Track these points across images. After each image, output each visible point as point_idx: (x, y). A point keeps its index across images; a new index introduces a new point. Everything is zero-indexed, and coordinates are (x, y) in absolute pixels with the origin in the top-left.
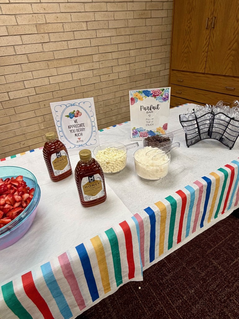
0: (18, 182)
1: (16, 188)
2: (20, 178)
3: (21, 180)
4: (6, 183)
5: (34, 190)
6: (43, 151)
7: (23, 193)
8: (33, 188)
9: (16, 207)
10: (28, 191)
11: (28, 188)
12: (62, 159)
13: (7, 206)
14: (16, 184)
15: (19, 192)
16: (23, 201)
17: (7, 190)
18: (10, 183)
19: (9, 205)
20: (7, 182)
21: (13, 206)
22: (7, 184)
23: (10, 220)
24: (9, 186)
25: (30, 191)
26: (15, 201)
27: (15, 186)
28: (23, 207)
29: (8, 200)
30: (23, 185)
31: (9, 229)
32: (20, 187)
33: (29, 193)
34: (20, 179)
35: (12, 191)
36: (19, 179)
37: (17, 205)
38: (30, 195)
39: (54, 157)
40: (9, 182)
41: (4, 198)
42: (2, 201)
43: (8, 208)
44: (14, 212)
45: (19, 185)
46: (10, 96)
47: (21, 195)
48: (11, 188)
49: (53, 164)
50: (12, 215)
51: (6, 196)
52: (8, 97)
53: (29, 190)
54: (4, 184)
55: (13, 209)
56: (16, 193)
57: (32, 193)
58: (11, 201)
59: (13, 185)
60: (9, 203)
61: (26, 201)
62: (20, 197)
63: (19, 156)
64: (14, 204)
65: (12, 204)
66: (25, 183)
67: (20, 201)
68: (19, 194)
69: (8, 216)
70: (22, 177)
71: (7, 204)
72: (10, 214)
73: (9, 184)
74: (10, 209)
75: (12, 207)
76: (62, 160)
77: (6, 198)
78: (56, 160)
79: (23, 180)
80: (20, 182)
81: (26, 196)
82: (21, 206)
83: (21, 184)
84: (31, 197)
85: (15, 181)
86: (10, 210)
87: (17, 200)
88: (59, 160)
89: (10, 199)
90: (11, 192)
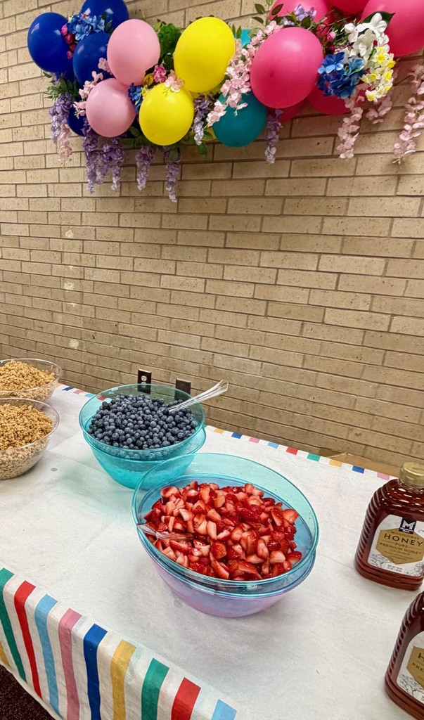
0: (282, 519)
1: (272, 529)
2: (292, 514)
3: (291, 520)
4: (263, 507)
5: (300, 559)
6: (375, 494)
7: (277, 548)
8: (300, 554)
9: (250, 563)
10: (290, 551)
11: (292, 547)
12: (410, 540)
13: (238, 548)
14: (278, 523)
15: (272, 539)
16: (267, 563)
17: (256, 521)
18: (269, 513)
19: (243, 549)
20: (267, 506)
21: (247, 555)
22: (263, 511)
23: (227, 574)
24: (263, 516)
25: (292, 554)
26: (255, 551)
27: (274, 523)
28: (260, 571)
29: (246, 540)
30: (288, 532)
31: (216, 587)
32: (279, 531)
33: (287, 557)
34: (291, 518)
35: (263, 529)
36: (288, 517)
37: (253, 559)
38: (286, 560)
39: (392, 522)
40: (269, 509)
41: (244, 531)
42: (238, 534)
43: (237, 553)
44: (242, 569)
45: (280, 526)
46: (392, 324)
47: (271, 549)
48: (265, 523)
49: (379, 537)
50: (236, 569)
51: (249, 530)
52: (388, 324)
53: (292, 550)
54: (259, 507)
55: (243, 560)
56: (266, 538)
57: (293, 562)
58: (249, 545)
59: (271, 518)
60: (244, 545)
61: (272, 566)
62: (266, 550)
63: (326, 463)
64: (251, 554)
65: (248, 552)
66: (294, 531)
67: (264, 559)
68: (269, 543)
69: (229, 566)
70: (297, 515)
71: (241, 545)
72: (235, 565)
73: (266, 513)
74: (238, 557)
75: (243, 557)
76: (409, 542)
77: (246, 535)
78: (392, 531)
79: (295, 522)
80: (287, 524)
81: (279, 557)
82: (258, 567)
83: (286, 529)
84: (286, 565)
85: (280, 514)
86: (238, 559)
87: (260, 552)
88: (401, 538)
89: (250, 540)
90: (260, 530)
